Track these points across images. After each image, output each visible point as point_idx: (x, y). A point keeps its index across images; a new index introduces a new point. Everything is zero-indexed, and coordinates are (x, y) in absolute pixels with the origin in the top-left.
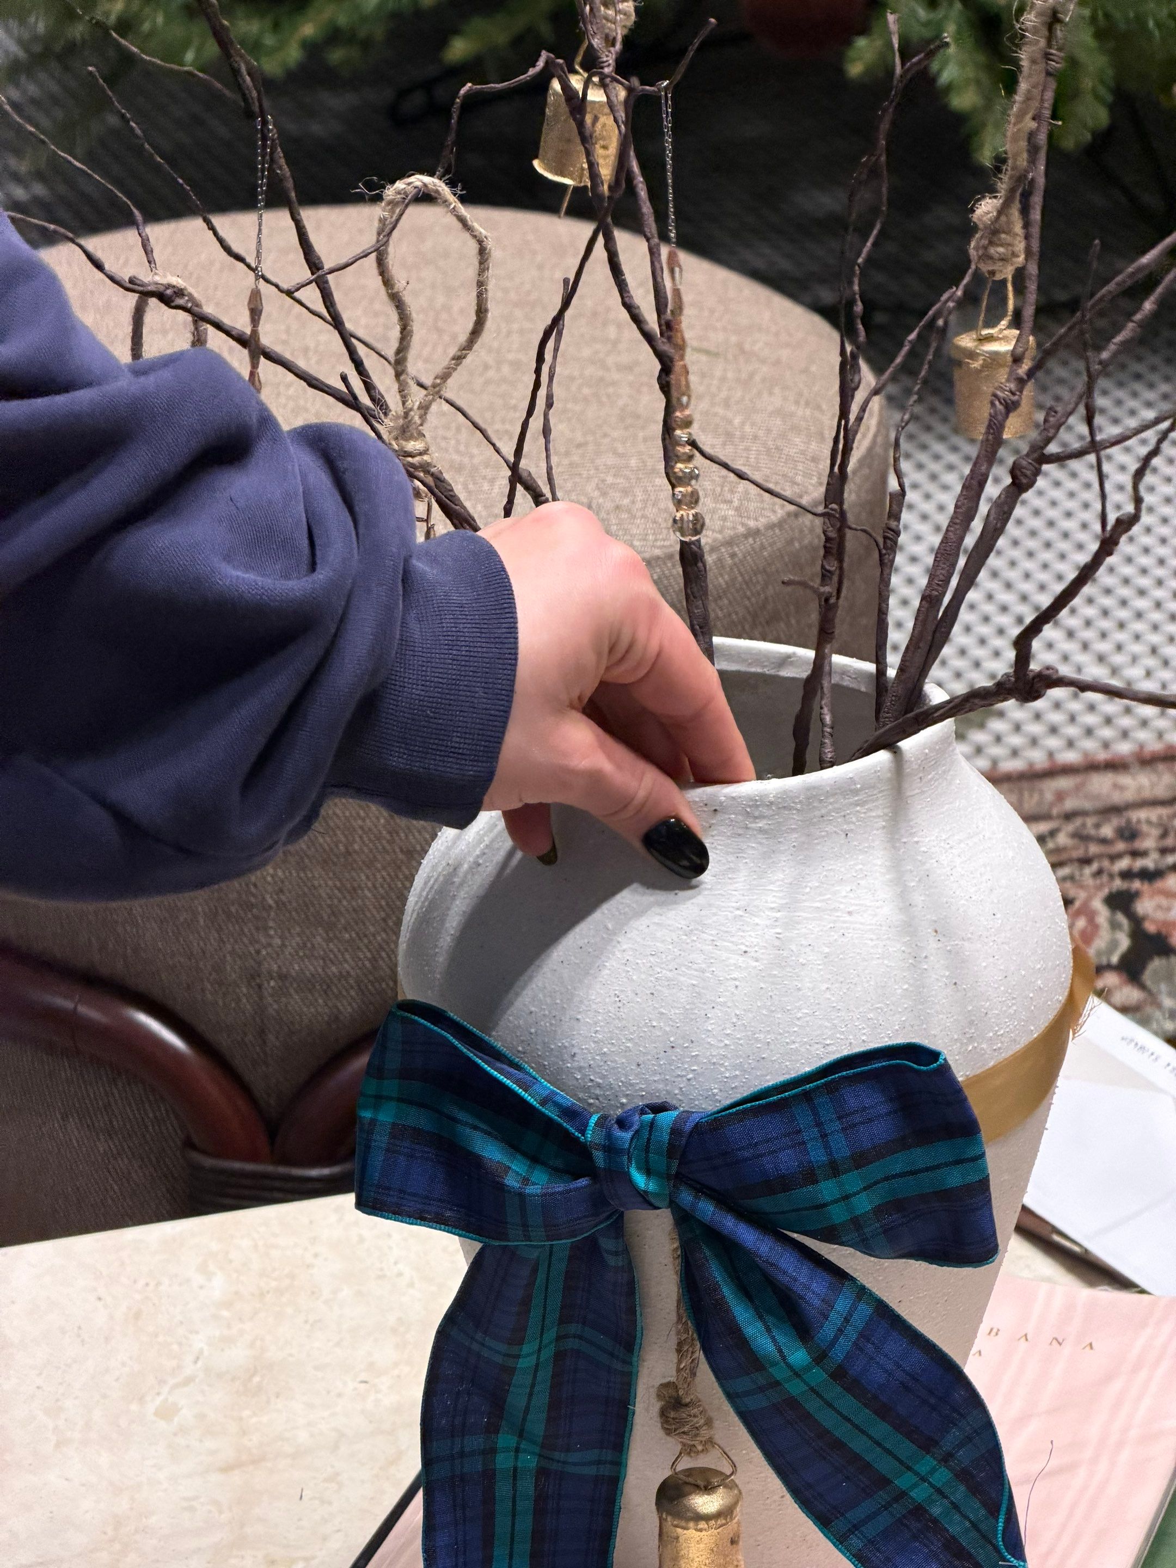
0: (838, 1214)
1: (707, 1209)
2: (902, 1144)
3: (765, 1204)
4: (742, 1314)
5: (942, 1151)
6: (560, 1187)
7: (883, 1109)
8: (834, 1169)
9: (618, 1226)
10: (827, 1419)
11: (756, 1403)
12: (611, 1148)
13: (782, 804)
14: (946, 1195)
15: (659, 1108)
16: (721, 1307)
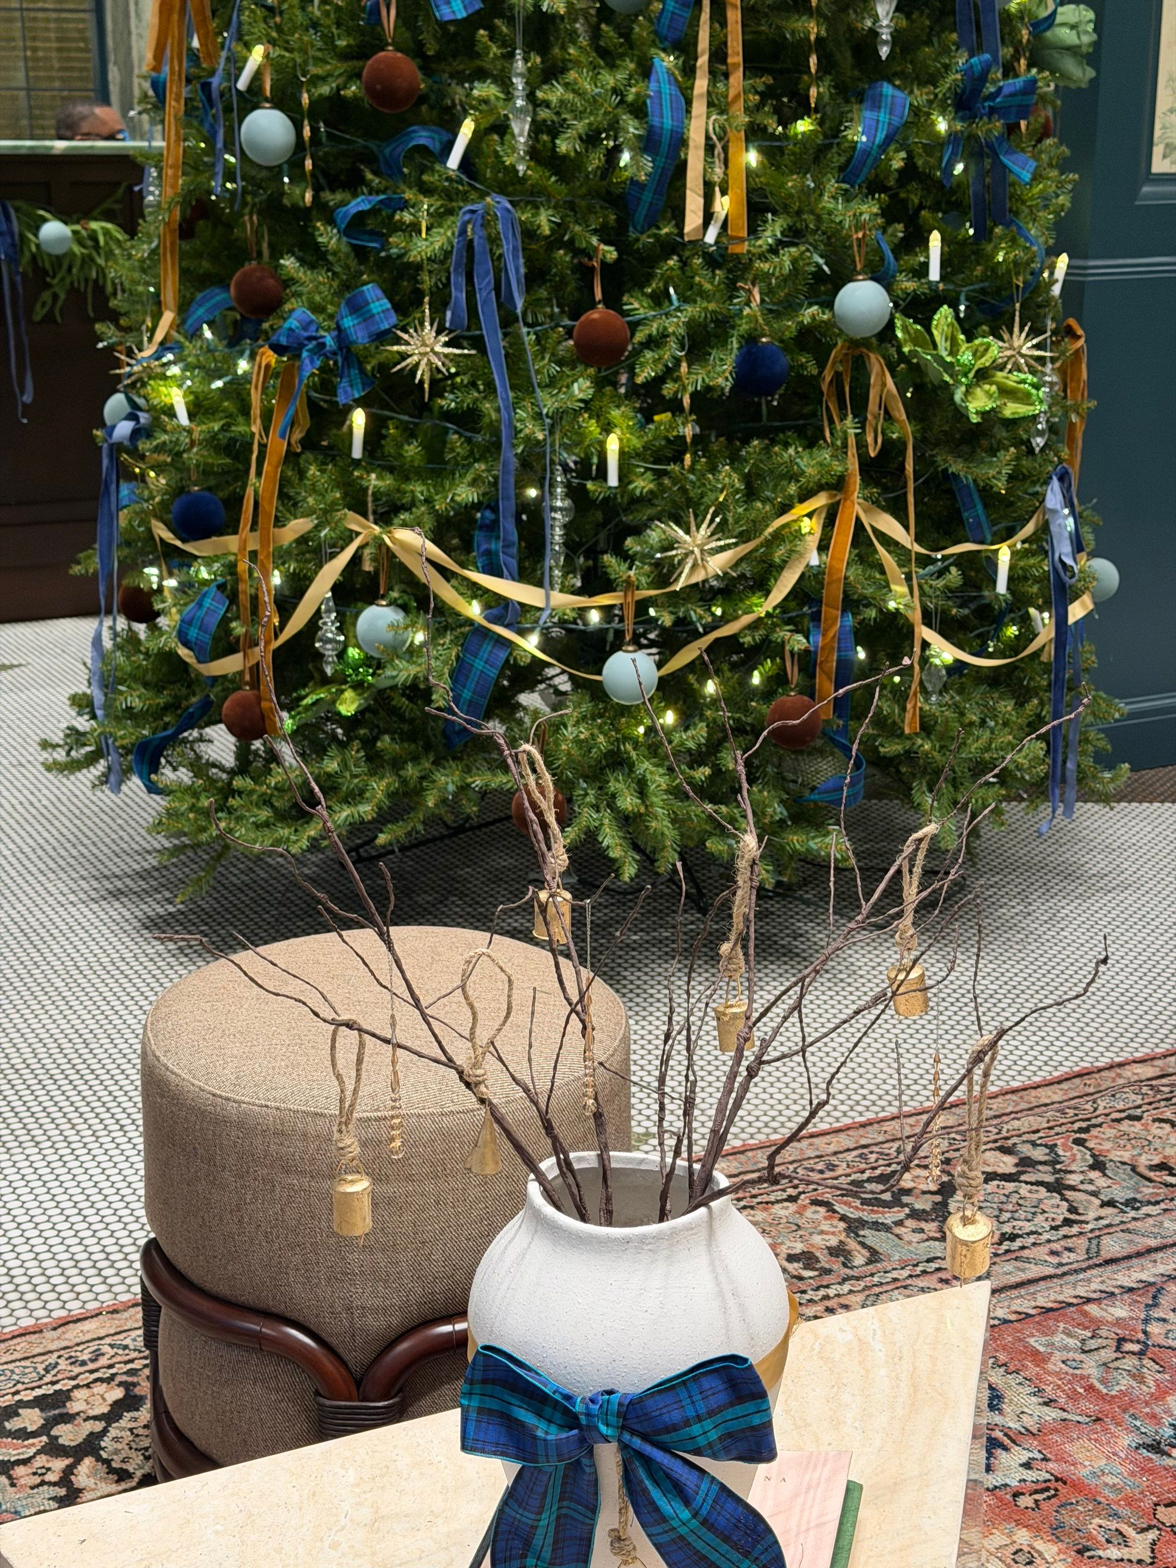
0: (702, 1441)
1: (637, 1442)
2: (732, 1404)
3: (665, 1438)
4: (656, 1494)
5: (750, 1407)
6: (564, 1435)
7: (721, 1387)
8: (699, 1419)
9: (591, 1452)
10: (699, 1545)
11: (664, 1538)
12: (588, 1415)
13: (658, 1237)
14: (753, 1428)
15: (610, 1392)
16: (645, 1491)
